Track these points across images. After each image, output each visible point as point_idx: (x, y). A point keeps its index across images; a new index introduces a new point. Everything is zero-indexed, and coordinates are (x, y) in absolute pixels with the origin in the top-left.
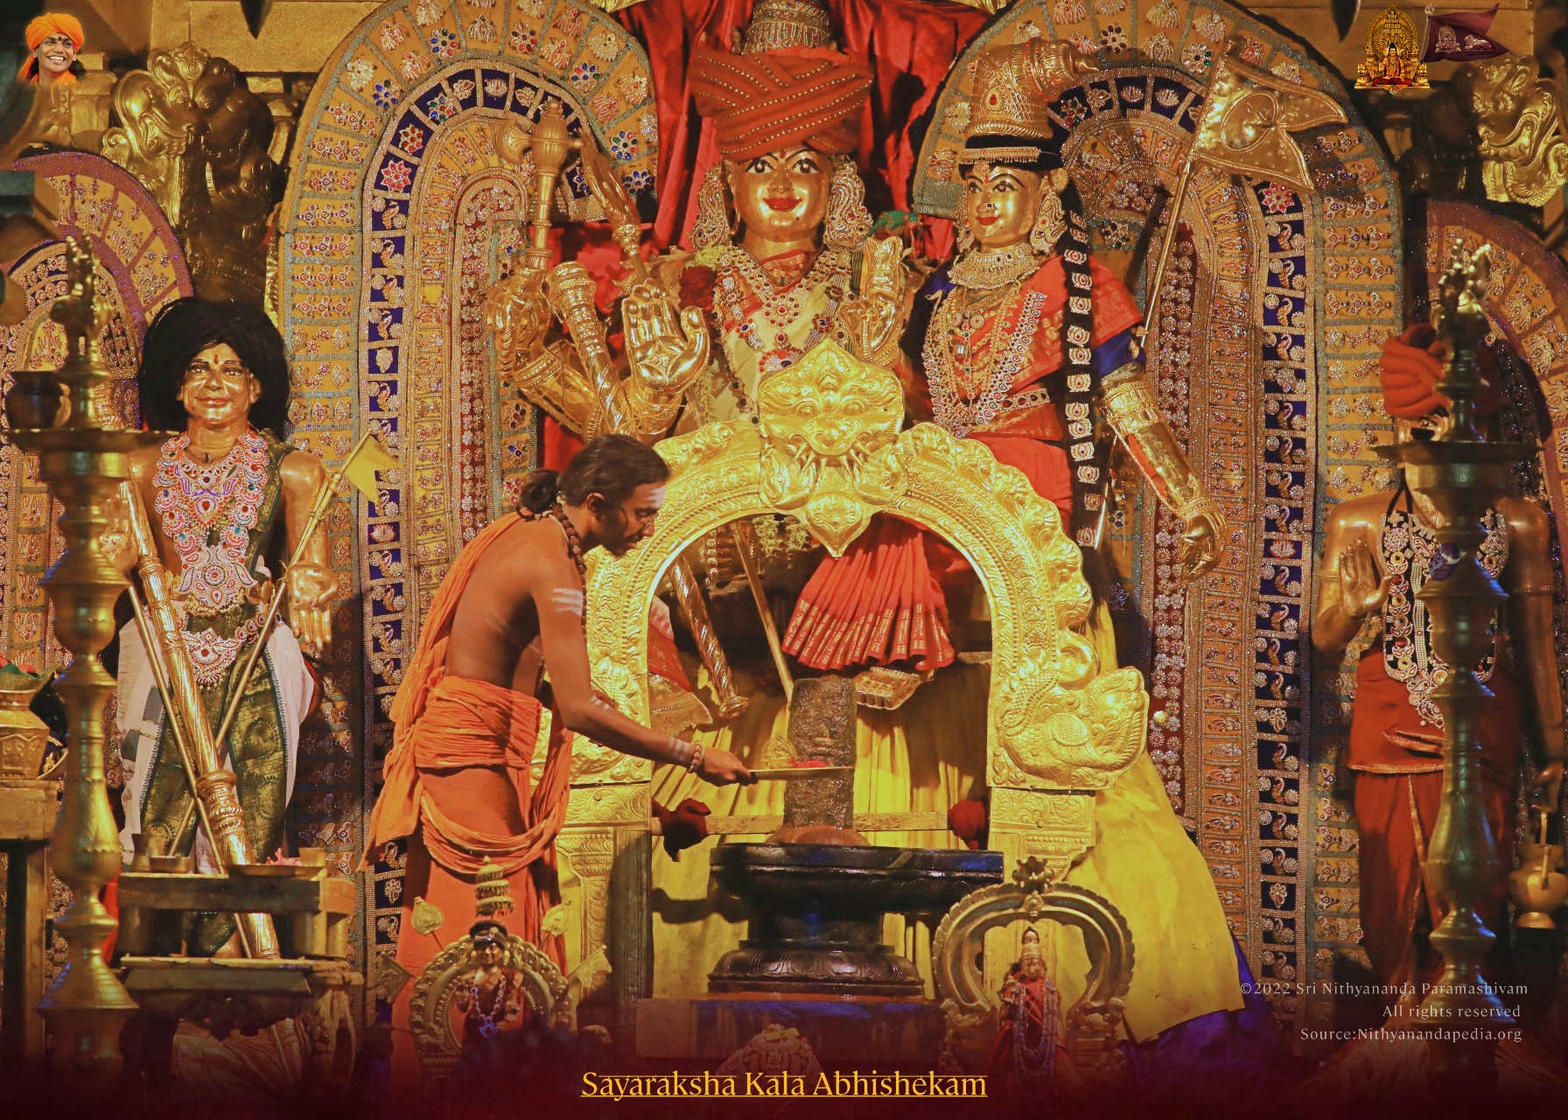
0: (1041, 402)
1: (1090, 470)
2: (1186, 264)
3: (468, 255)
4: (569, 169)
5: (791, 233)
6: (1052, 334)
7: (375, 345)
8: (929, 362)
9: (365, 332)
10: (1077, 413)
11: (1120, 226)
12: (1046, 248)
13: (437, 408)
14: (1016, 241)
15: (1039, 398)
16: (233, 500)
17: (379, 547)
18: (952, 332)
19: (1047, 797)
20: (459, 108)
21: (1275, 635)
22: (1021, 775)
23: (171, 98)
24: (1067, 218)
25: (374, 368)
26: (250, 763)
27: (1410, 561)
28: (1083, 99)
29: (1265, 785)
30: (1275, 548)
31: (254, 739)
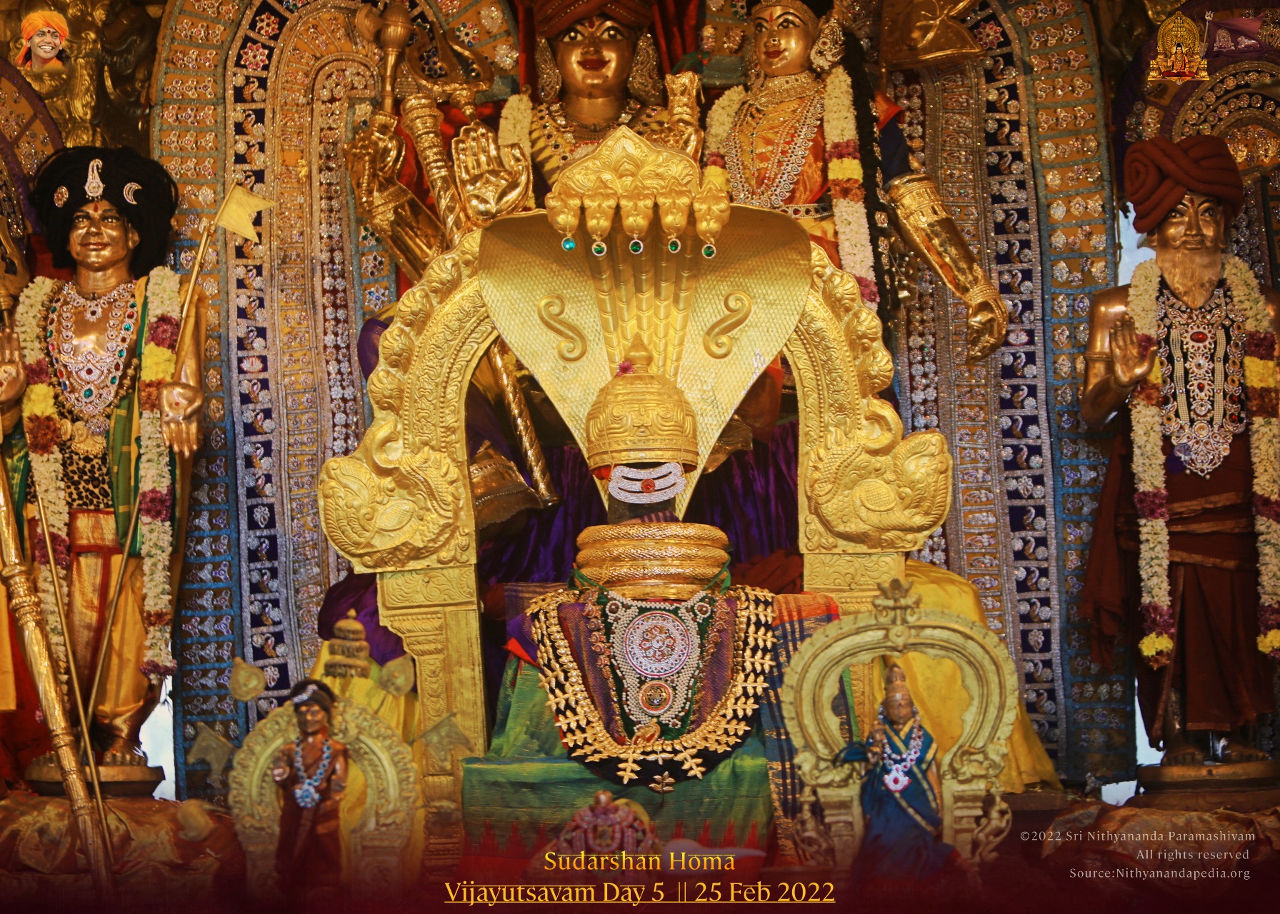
3: (325, 127)
5: (602, 90)
14: (799, 72)
17: (248, 376)
19: (858, 562)
22: (831, 540)
27: (1169, 328)
29: (1018, 545)
30: (1012, 338)
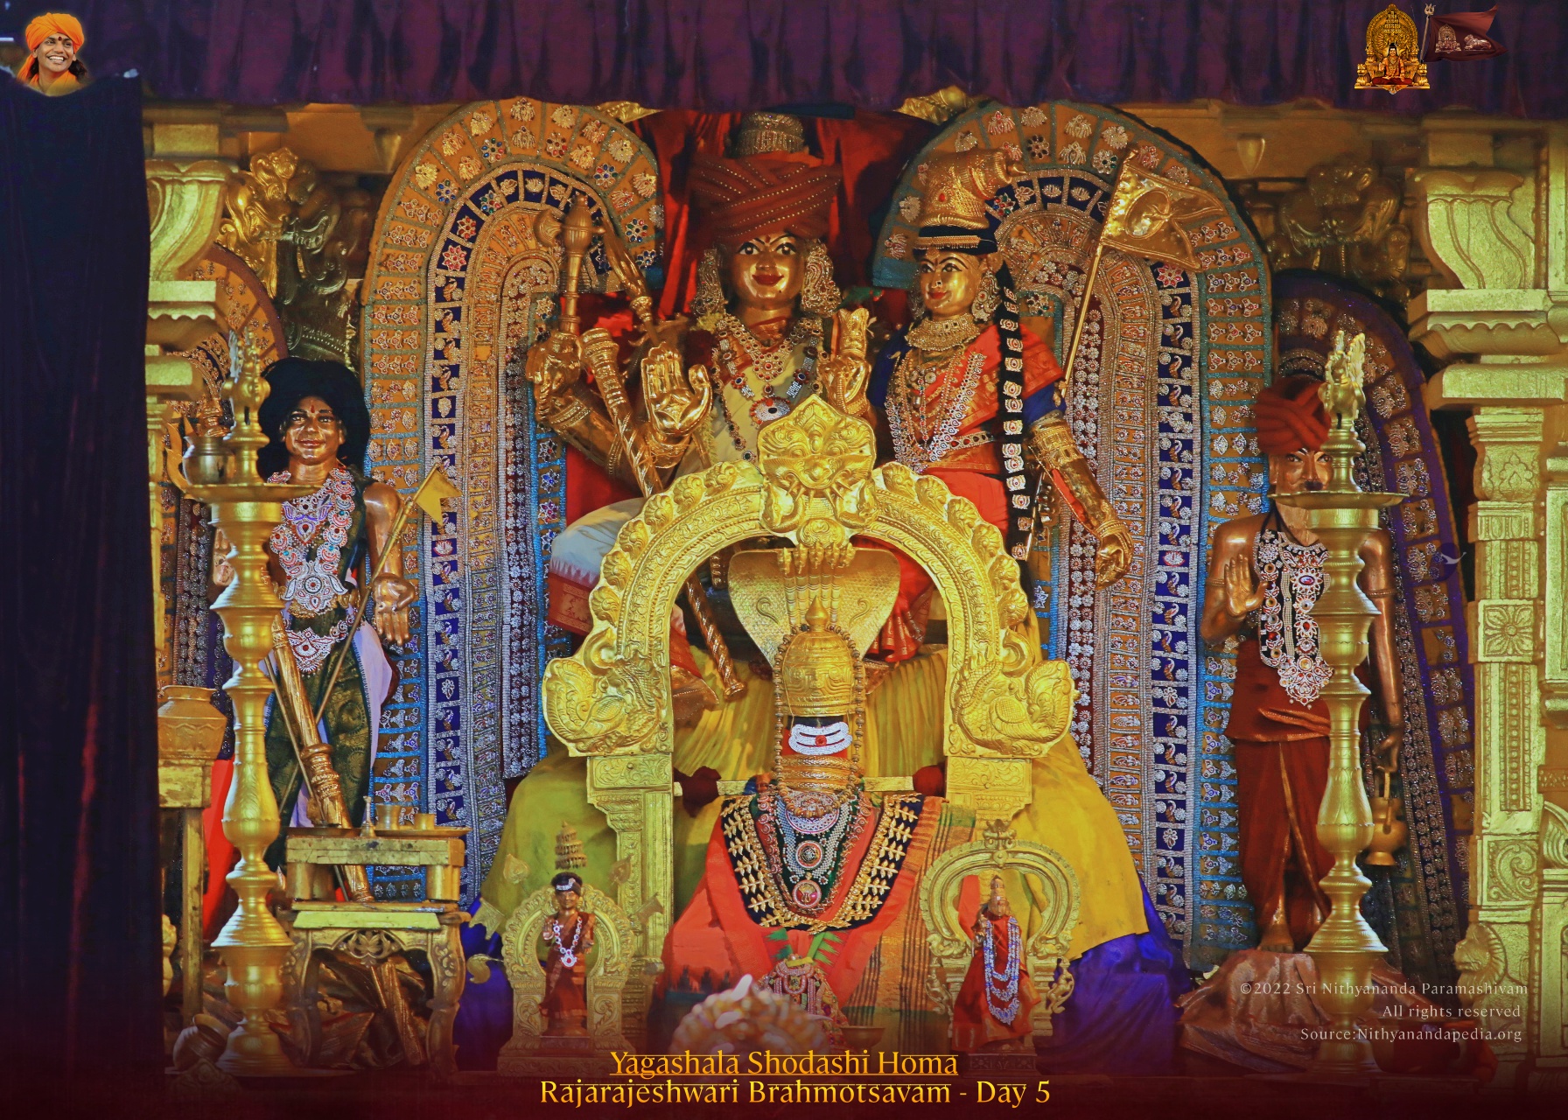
0: (981, 442)
1: (1022, 498)
2: (1097, 327)
3: (511, 321)
4: (592, 251)
5: (775, 303)
6: (991, 388)
7: (437, 395)
8: (892, 411)
9: (429, 383)
10: (1012, 451)
11: (1041, 297)
12: (985, 317)
13: (486, 444)
14: (960, 312)
15: (980, 439)
16: (327, 524)
18: (909, 386)
20: (504, 201)
21: (1167, 628)
22: (970, 745)
23: (269, 194)
24: (1001, 293)
25: (436, 414)
26: (341, 737)
27: (1281, 570)
28: (1012, 195)
29: (1160, 749)
30: (1168, 558)
31: (345, 717)
